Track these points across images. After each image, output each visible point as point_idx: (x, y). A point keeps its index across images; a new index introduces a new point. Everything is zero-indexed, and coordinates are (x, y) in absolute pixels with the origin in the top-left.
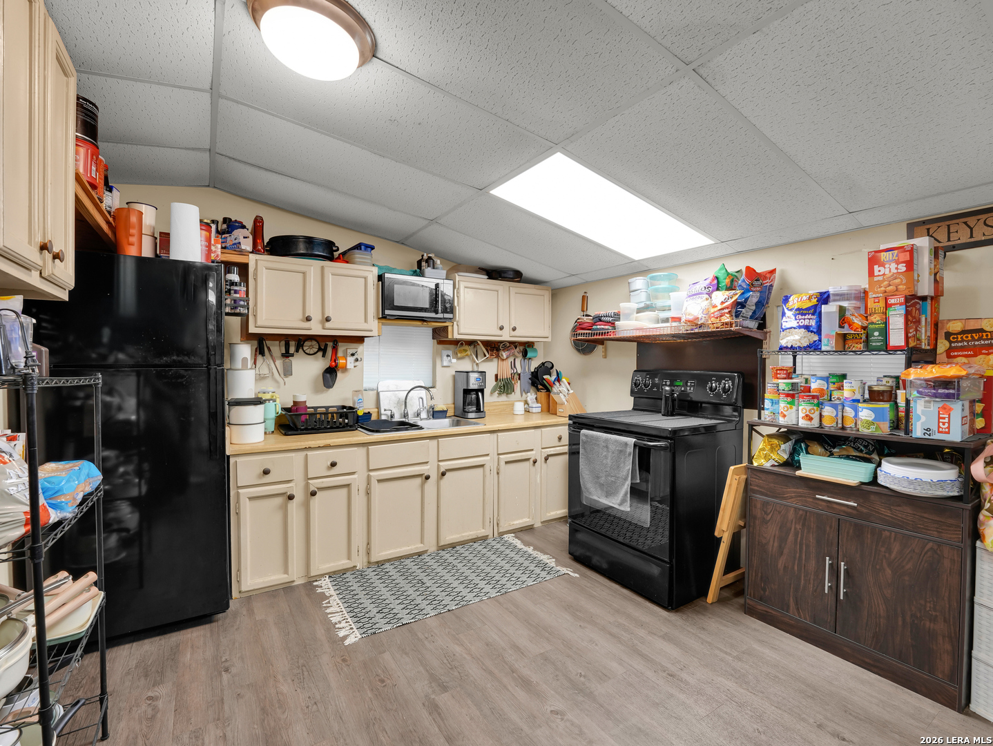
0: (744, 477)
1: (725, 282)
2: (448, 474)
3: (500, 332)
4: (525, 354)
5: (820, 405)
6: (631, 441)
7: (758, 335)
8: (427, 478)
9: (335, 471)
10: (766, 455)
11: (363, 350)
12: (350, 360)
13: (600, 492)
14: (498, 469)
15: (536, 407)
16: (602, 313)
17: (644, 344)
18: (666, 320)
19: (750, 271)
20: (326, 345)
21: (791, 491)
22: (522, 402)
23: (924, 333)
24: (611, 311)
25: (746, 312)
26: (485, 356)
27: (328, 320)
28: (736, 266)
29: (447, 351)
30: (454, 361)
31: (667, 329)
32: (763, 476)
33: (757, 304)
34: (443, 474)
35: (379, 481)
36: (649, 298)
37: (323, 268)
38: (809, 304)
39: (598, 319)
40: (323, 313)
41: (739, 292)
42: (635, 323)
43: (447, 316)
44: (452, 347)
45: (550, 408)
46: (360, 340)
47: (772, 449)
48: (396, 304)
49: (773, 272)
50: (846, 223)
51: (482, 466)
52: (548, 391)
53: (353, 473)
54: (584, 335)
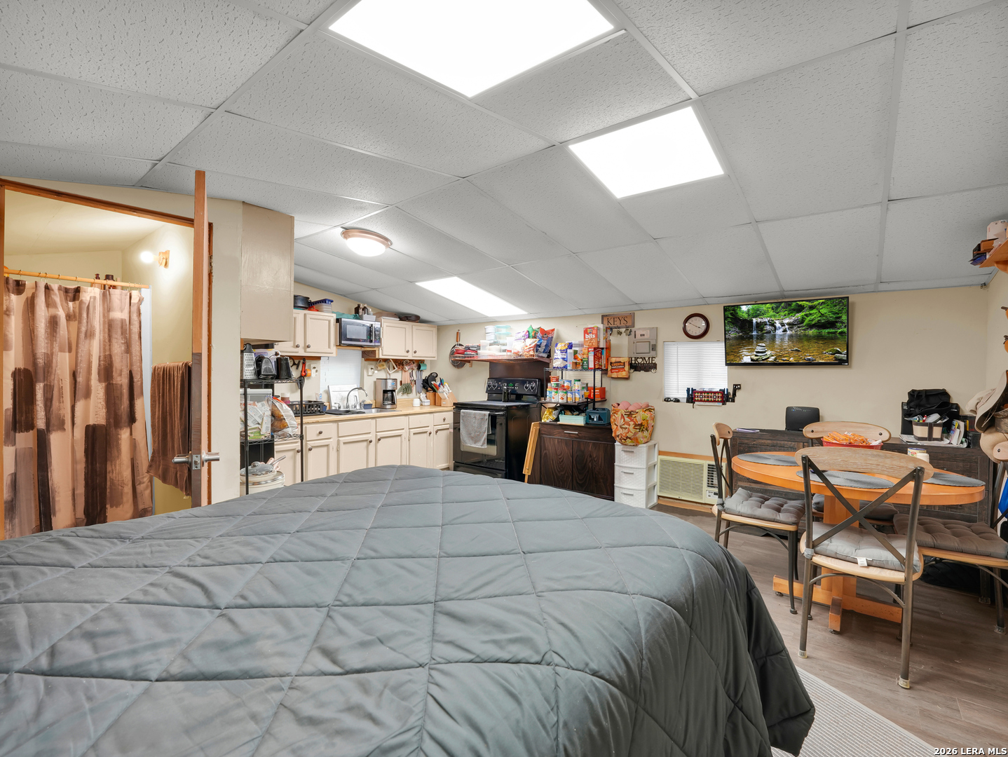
0: (538, 428)
1: (532, 334)
2: (382, 440)
3: (407, 354)
4: (419, 368)
5: (567, 393)
6: (488, 413)
7: (547, 361)
8: (371, 442)
9: (322, 436)
10: (547, 417)
11: (322, 365)
12: (314, 371)
13: (471, 441)
14: (409, 438)
15: (427, 402)
16: (470, 345)
17: (493, 364)
18: (505, 351)
19: (542, 331)
20: (299, 362)
21: (557, 431)
22: (418, 399)
23: (604, 362)
24: (476, 344)
25: (541, 349)
26: (394, 368)
27: (308, 347)
28: (536, 326)
29: (372, 365)
30: (376, 372)
31: (504, 356)
32: (546, 426)
33: (546, 346)
34: (379, 440)
35: (344, 443)
36: (496, 338)
37: (305, 314)
38: (564, 348)
39: (468, 348)
40: (305, 343)
41: (537, 340)
42: (489, 352)
43: (377, 344)
44: (374, 362)
45: (436, 402)
46: (319, 358)
47: (550, 414)
48: (348, 337)
49: (553, 330)
50: (579, 312)
51: (400, 436)
52: (434, 391)
53: (330, 438)
54: (459, 357)
